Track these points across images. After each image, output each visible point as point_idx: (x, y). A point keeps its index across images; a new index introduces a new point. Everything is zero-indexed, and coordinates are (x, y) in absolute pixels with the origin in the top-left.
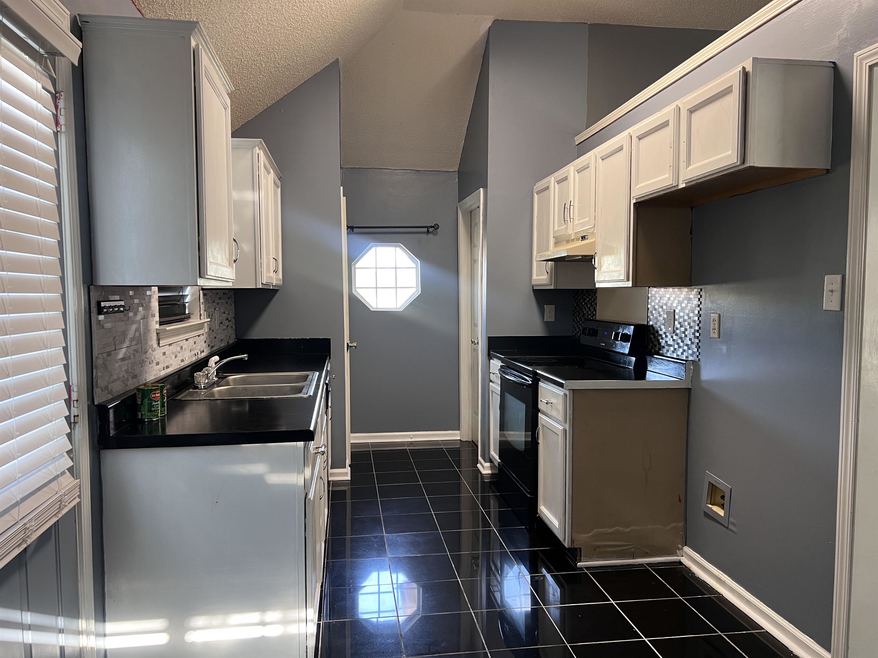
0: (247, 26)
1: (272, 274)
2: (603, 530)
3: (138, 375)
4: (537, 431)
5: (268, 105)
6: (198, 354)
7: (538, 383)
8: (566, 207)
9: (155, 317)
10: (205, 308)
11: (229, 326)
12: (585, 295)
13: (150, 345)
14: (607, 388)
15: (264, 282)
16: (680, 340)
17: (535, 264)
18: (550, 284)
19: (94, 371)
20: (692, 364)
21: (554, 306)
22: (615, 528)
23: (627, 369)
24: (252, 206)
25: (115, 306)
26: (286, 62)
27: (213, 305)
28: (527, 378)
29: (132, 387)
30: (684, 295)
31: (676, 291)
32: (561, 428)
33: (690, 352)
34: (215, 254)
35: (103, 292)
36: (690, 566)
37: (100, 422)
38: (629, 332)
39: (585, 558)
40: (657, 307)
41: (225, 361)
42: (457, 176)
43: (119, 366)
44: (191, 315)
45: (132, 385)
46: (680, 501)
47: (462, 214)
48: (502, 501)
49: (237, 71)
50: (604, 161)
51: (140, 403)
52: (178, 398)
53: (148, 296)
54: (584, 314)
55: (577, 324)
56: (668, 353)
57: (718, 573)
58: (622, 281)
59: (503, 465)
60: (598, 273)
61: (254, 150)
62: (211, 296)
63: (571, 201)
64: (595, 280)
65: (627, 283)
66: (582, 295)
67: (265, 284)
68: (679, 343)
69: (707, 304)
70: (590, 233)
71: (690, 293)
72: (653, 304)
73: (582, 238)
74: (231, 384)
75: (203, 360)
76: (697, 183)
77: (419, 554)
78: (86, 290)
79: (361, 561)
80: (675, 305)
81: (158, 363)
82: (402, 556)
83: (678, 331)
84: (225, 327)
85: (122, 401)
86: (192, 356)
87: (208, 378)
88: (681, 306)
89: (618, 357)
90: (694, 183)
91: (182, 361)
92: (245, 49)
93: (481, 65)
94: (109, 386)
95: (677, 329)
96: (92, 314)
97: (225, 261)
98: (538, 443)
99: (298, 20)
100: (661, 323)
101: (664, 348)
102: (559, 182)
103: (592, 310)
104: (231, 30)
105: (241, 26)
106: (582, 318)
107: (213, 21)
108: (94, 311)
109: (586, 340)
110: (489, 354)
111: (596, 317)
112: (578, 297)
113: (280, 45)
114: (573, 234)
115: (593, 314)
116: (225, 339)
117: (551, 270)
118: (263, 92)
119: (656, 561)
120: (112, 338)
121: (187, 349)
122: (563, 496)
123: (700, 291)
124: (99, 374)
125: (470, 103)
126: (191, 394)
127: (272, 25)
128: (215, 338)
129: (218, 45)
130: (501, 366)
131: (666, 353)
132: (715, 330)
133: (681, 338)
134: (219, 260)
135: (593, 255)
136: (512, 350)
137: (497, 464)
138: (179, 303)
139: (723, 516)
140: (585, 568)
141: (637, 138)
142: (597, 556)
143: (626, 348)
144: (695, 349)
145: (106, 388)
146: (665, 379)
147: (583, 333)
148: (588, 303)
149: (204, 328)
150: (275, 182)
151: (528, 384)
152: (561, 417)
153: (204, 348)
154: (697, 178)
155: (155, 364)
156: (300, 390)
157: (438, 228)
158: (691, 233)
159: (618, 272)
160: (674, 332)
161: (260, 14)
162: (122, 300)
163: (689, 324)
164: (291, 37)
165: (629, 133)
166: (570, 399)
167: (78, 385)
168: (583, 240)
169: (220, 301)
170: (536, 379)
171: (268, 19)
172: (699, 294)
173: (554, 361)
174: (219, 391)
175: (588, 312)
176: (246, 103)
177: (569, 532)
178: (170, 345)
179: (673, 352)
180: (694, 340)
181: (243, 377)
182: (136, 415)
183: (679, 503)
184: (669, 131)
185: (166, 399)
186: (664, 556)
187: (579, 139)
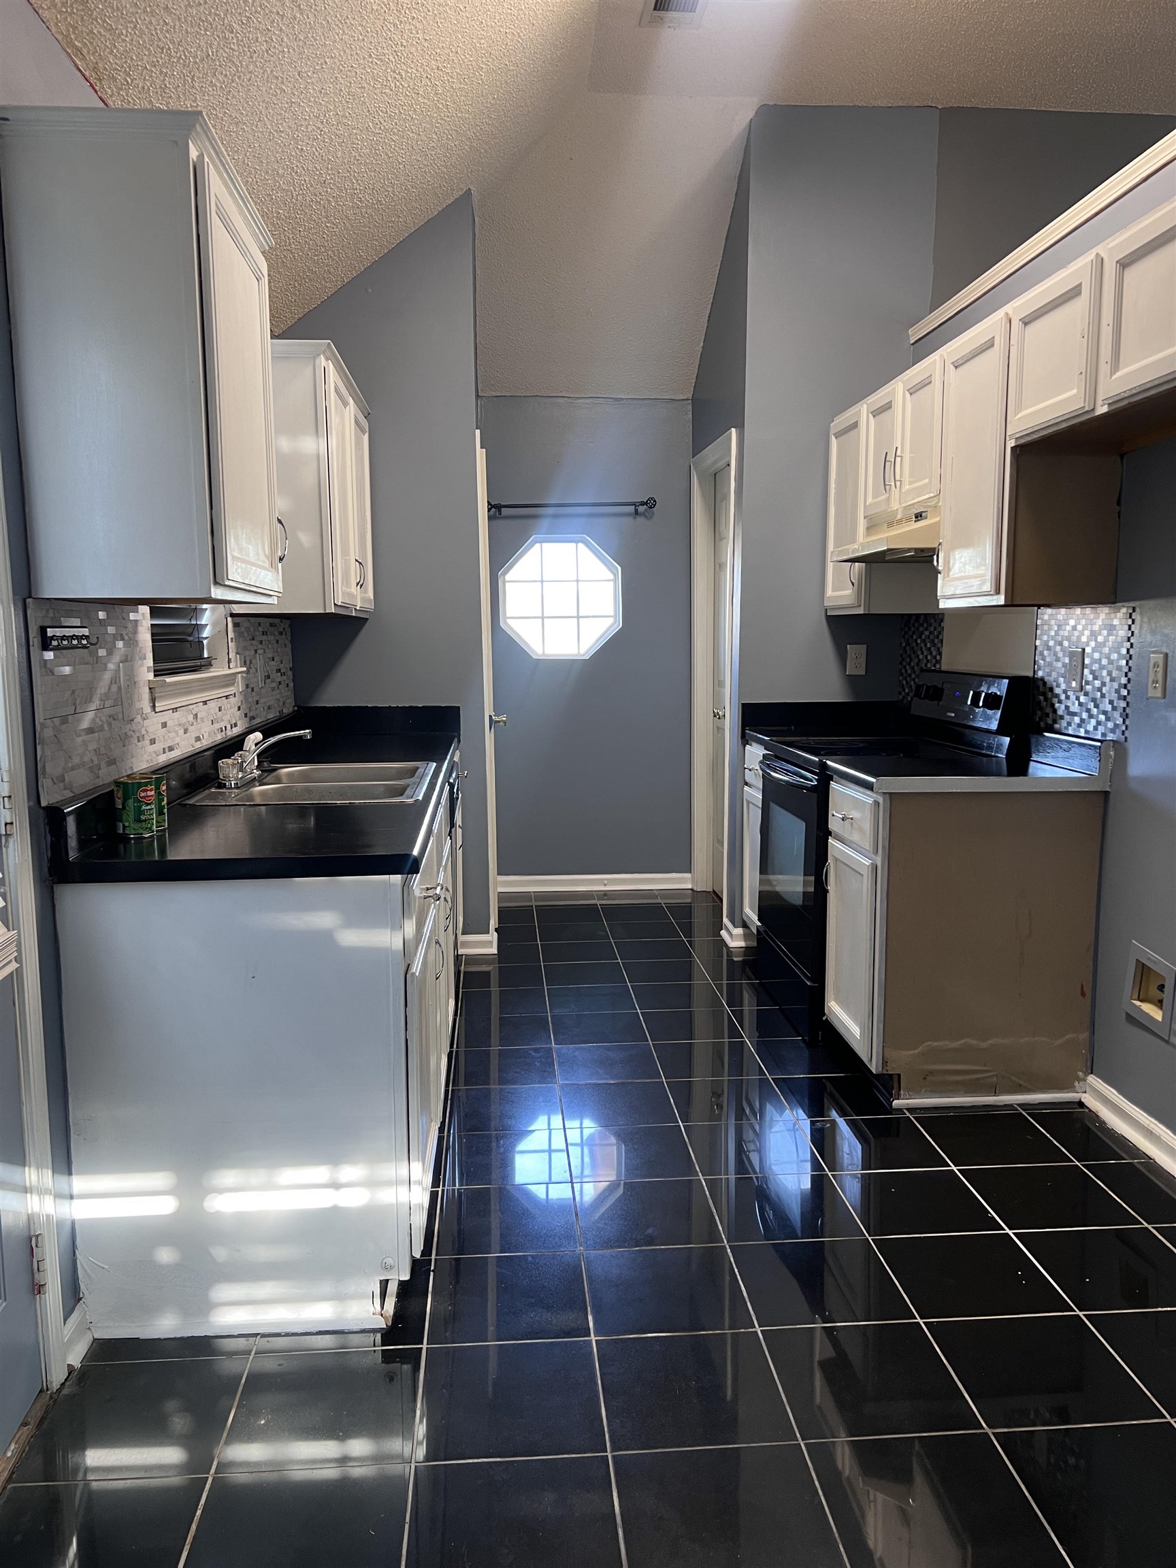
0: (299, 128)
1: (354, 589)
2: (941, 1043)
3: (117, 759)
4: (825, 870)
5: (344, 281)
6: (226, 730)
7: (830, 783)
8: (887, 459)
9: (145, 659)
10: (237, 648)
11: (282, 682)
12: (922, 625)
13: (138, 709)
14: (954, 791)
15: (338, 601)
16: (1092, 704)
17: (830, 567)
18: (856, 605)
19: (39, 748)
20: (1113, 747)
21: (865, 646)
22: (962, 1041)
23: (994, 758)
24: (315, 465)
25: (73, 637)
26: (374, 197)
27: (252, 645)
28: (809, 775)
29: (110, 779)
30: (1103, 619)
31: (1087, 612)
32: (867, 862)
33: (1110, 725)
34: (244, 543)
35: (51, 611)
36: (1098, 1109)
37: (51, 837)
38: (999, 690)
39: (907, 1093)
40: (1051, 643)
41: (273, 740)
42: (691, 407)
43: (84, 741)
44: (213, 662)
45: (107, 776)
46: (1083, 994)
47: (699, 479)
48: (764, 993)
49: (284, 215)
50: (958, 369)
51: (121, 807)
52: (191, 802)
53: (133, 623)
54: (919, 660)
55: (906, 679)
56: (1070, 728)
57: (1148, 1122)
58: (987, 593)
59: (765, 931)
60: (943, 580)
61: (317, 362)
62: (248, 629)
63: (897, 448)
64: (938, 595)
65: (995, 597)
66: (917, 625)
67: (340, 606)
68: (1090, 709)
69: (1143, 634)
70: (930, 506)
71: (1113, 615)
72: (1045, 638)
73: (916, 517)
74: (284, 781)
75: (236, 740)
76: (1129, 403)
77: (612, 1079)
78: (20, 605)
79: (512, 1089)
80: (1084, 639)
81: (153, 741)
82: (584, 1082)
83: (1088, 688)
84: (274, 685)
85: (88, 802)
86: (216, 732)
87: (241, 769)
88: (1096, 640)
89: (978, 737)
90: (1125, 402)
91: (198, 739)
92: (297, 172)
93: (734, 195)
94: (66, 775)
95: (1087, 683)
96: (31, 648)
97: (263, 558)
98: (827, 891)
99: (393, 114)
100: (1058, 673)
101: (1063, 719)
102: (876, 413)
103: (934, 653)
104: (271, 135)
105: (290, 127)
106: (916, 668)
107: (238, 119)
108: (36, 644)
109: (922, 708)
110: (743, 736)
111: (940, 666)
112: (910, 629)
113: (361, 163)
114: (899, 510)
115: (937, 661)
116: (276, 705)
117: (859, 579)
118: (335, 256)
119: (1036, 1099)
120: (69, 693)
121: (205, 719)
122: (869, 981)
123: (1131, 611)
124: (48, 753)
125: (714, 269)
126: (214, 797)
127: (345, 125)
128: (257, 703)
129: (248, 165)
130: (763, 755)
131: (1066, 728)
132: (1157, 683)
133: (1094, 700)
134: (251, 556)
135: (935, 548)
136: (785, 728)
137: (755, 931)
138: (190, 639)
139: (1160, 1020)
140: (907, 1109)
141: (1021, 323)
142: (928, 1089)
143: (993, 719)
144: (1118, 720)
145: (62, 779)
146: (1062, 774)
147: (915, 695)
148: (927, 640)
149: (236, 684)
150: (357, 422)
151: (810, 786)
152: (867, 844)
153: (237, 718)
154: (1131, 393)
155: (148, 742)
156: (401, 792)
157: (655, 505)
158: (1119, 503)
159: (980, 577)
160: (1082, 688)
161: (323, 103)
162: (85, 627)
163: (1110, 673)
164: (380, 148)
165: (1007, 314)
166: (884, 811)
167: (10, 771)
168: (918, 520)
169: (264, 638)
170: (826, 777)
171: (338, 114)
172: (1130, 617)
173: (861, 745)
174: (263, 793)
175: (926, 657)
176: (305, 277)
177: (878, 1045)
178: (175, 710)
179: (1079, 726)
180: (1117, 703)
181: (305, 770)
182: (115, 827)
183: (1081, 997)
184: (1080, 306)
185: (165, 802)
186: (1050, 1091)
187: (915, 333)
